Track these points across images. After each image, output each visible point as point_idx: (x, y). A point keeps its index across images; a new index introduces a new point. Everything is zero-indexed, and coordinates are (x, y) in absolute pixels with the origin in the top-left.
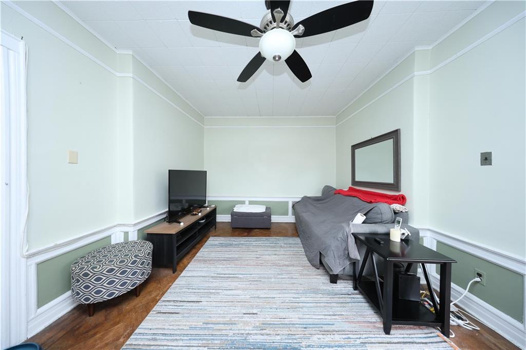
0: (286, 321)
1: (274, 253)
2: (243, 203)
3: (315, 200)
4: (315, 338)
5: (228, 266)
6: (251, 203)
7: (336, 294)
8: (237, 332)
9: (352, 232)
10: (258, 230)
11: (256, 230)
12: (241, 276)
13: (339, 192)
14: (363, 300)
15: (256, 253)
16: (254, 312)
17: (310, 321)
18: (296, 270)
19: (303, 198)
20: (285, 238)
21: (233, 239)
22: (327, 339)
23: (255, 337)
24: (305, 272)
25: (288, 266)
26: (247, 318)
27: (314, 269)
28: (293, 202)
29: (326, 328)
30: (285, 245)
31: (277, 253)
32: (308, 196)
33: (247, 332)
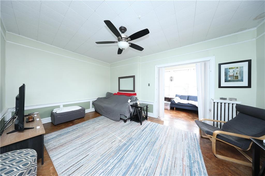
0: (124, 136)
1: (99, 124)
2: (58, 107)
3: (104, 99)
4: (133, 134)
5: (82, 139)
6: (64, 106)
7: (128, 124)
8: (115, 147)
9: (130, 104)
10: (77, 120)
11: (76, 120)
12: (95, 137)
13: (115, 94)
14: (134, 122)
15: (90, 128)
16: (114, 141)
17: (129, 132)
18: (113, 125)
19: (97, 99)
20: (96, 118)
21: (66, 129)
22: (135, 132)
23: (121, 144)
24: (116, 124)
25: (109, 125)
26: (114, 143)
27: (118, 122)
28: (92, 101)
29: (133, 131)
30: (100, 120)
31: (100, 124)
32: (100, 97)
33: (118, 145)
